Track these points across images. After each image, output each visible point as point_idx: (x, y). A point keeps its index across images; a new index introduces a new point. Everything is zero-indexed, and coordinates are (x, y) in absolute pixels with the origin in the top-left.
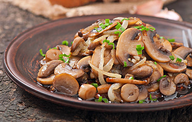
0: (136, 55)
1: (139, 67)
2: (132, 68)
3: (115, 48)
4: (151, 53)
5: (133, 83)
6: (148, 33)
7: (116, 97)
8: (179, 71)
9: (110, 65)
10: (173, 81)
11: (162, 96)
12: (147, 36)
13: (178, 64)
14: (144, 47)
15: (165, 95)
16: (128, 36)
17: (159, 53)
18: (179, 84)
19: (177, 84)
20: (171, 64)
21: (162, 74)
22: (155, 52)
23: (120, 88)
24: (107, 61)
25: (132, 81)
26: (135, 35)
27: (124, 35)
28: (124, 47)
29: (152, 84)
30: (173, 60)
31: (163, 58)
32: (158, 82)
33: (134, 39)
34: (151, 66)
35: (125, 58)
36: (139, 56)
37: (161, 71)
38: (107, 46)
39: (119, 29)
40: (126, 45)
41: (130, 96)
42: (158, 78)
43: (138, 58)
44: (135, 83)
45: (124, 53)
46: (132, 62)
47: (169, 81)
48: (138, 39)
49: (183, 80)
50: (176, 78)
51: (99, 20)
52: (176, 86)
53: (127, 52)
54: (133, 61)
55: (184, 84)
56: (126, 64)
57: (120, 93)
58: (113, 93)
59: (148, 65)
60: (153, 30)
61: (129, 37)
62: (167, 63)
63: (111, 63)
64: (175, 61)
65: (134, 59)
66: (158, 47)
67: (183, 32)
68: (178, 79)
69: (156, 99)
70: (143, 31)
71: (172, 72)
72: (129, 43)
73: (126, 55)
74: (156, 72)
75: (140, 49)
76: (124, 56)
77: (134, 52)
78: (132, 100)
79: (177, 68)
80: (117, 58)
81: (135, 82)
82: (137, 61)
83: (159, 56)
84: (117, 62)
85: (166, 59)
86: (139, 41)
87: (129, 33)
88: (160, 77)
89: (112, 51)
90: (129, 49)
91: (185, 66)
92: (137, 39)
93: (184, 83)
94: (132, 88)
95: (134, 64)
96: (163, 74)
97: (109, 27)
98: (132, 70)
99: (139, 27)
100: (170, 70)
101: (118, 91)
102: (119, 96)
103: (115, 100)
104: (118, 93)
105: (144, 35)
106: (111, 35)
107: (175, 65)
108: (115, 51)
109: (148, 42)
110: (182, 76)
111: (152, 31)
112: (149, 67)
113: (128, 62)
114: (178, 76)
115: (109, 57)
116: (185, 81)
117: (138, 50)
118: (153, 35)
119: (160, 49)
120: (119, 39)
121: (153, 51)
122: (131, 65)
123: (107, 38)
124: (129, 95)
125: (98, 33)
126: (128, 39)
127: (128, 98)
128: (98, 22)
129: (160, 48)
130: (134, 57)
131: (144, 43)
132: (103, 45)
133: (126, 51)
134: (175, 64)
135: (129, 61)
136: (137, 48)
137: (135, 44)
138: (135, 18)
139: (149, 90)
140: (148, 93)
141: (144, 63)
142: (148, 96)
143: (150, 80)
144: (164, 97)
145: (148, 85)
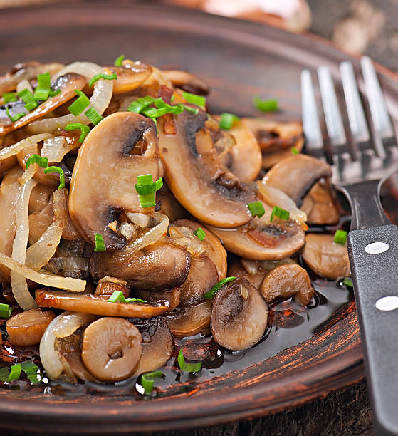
0: (134, 207)
1: (145, 251)
2: (121, 255)
3: (68, 185)
4: (188, 197)
5: (121, 314)
6: (180, 123)
7: (66, 363)
8: (280, 256)
9: (49, 245)
10: (260, 290)
11: (219, 353)
12: (174, 134)
13: (278, 227)
14: (161, 180)
15: (229, 347)
16: (110, 142)
17: (213, 195)
18: (279, 300)
19: (273, 301)
20: (252, 229)
21: (222, 271)
22: (202, 191)
23: (81, 330)
24: (41, 227)
25: (119, 310)
26: (135, 138)
27: (98, 139)
28: (94, 180)
29: (188, 306)
30: (260, 216)
31: (225, 212)
32: (207, 299)
33: (129, 153)
34: (184, 249)
35: (98, 222)
36: (144, 213)
37: (220, 257)
38: (42, 176)
39: (82, 115)
40: (103, 175)
41: (111, 360)
42: (207, 286)
43: (142, 220)
44: (131, 314)
45: (96, 203)
46: (122, 236)
47: (245, 295)
48: (144, 151)
49: (293, 287)
50: (270, 280)
51: (19, 66)
52: (269, 310)
53: (107, 198)
54: (127, 230)
55: (293, 300)
56: (101, 243)
57: (79, 349)
58: (56, 349)
59: (175, 246)
60: (198, 107)
61: (113, 144)
62: (239, 227)
63: (52, 238)
64: (266, 219)
65: (130, 222)
66: (212, 173)
67: (306, 77)
68: (274, 283)
69: (199, 364)
70: (163, 117)
71: (255, 258)
72: (113, 165)
73: (101, 208)
74: (202, 264)
75: (150, 188)
76: (97, 213)
77: (129, 199)
78: (119, 376)
79: (274, 244)
80: (71, 219)
81: (130, 310)
82: (140, 232)
83: (212, 207)
84: (74, 233)
85: (236, 214)
86: (148, 158)
87: (113, 130)
88: (215, 284)
89: (57, 197)
90: (113, 187)
91: (300, 237)
92: (141, 152)
93: (294, 295)
94: (118, 331)
95: (128, 242)
96: (225, 269)
97: (49, 105)
98: (123, 264)
99: (149, 103)
100: (249, 253)
101: (73, 340)
102: (77, 358)
103: (63, 373)
104: (72, 349)
105: (164, 131)
106: (55, 133)
107: (267, 235)
108: (67, 197)
109: (179, 155)
110: (288, 272)
111: (192, 113)
112: (177, 251)
113: (110, 233)
114: (276, 273)
115: (46, 215)
116: (297, 290)
117: (143, 191)
118: (196, 127)
119: (218, 179)
120: (81, 151)
121: (195, 187)
122: (119, 245)
123: (41, 144)
124: (110, 357)
125: (10, 126)
126: (110, 152)
127: (107, 367)
128: (14, 72)
129: (216, 176)
130: (130, 215)
131: (163, 162)
132: (28, 176)
133: (102, 197)
134: (268, 228)
135: (111, 230)
136: (139, 184)
137: (133, 171)
138: (138, 63)
139: (178, 331)
140: (174, 343)
141: (163, 239)
142: (175, 353)
143: (182, 295)
144: (225, 356)
145: (174, 311)
